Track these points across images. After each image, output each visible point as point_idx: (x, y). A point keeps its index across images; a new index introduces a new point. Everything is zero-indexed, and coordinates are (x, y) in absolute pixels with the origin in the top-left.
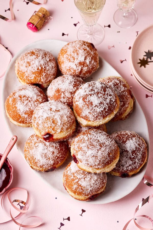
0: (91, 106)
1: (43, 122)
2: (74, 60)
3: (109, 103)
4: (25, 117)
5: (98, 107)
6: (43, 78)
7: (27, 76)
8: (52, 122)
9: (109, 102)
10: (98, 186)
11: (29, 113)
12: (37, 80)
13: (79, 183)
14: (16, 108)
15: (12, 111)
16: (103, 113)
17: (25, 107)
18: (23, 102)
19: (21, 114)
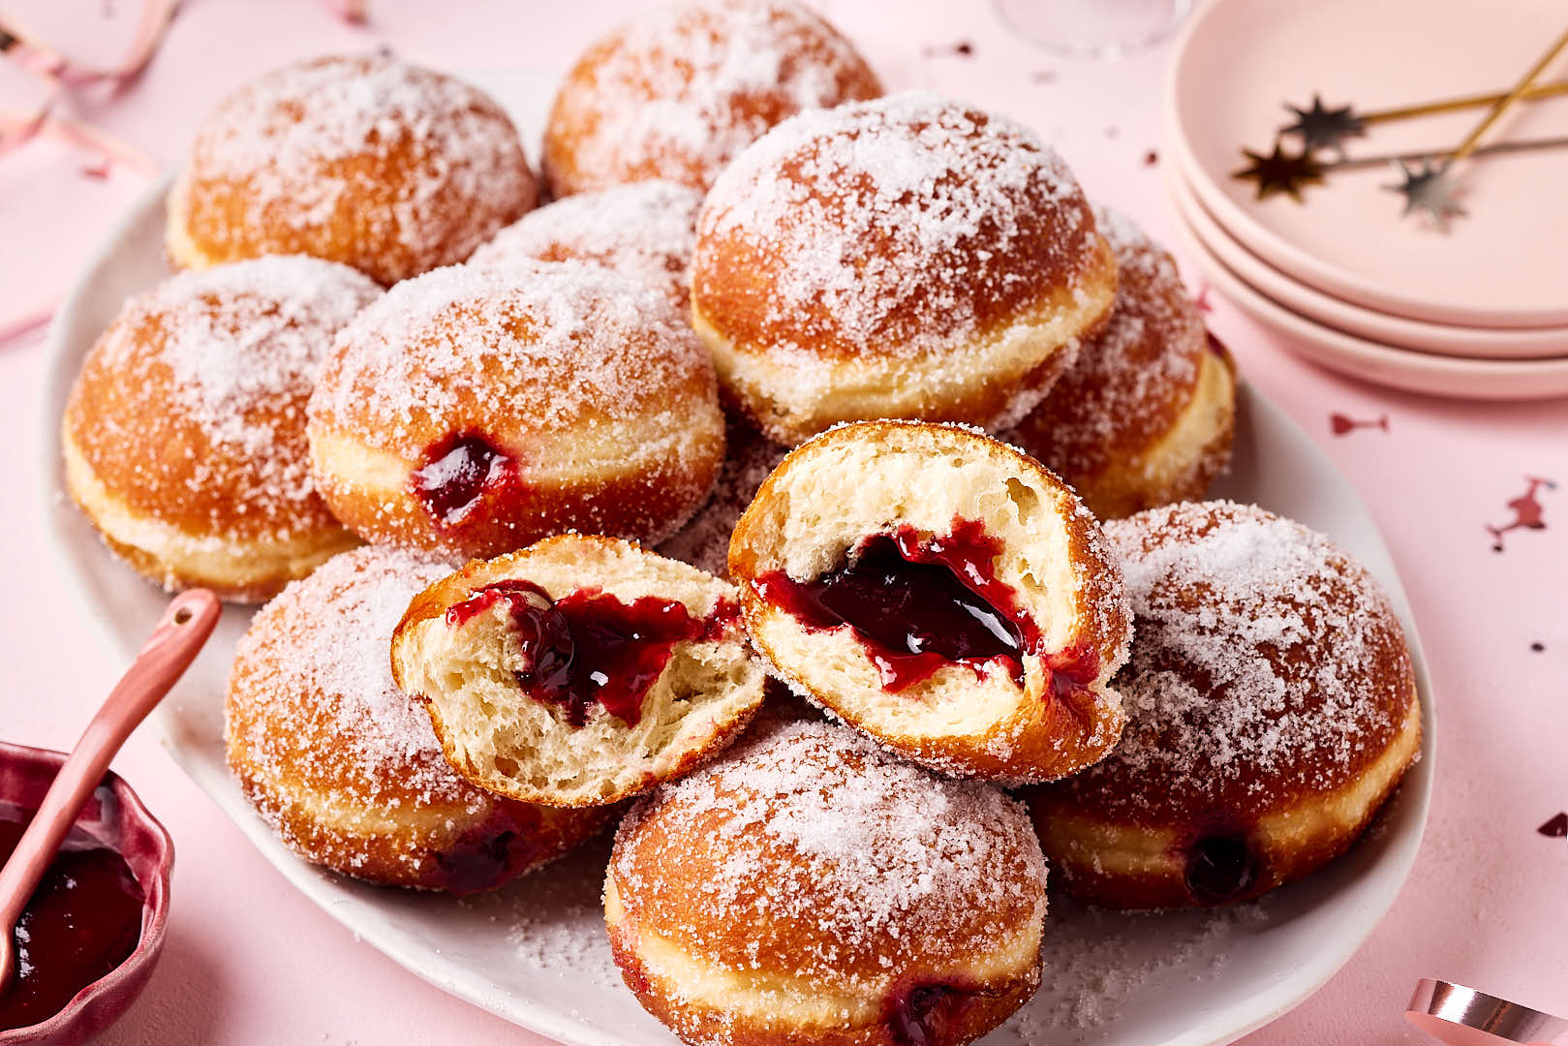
0: (861, 204)
1: (413, 346)
2: (688, 79)
3: (1027, 191)
4: (249, 451)
5: (924, 207)
6: (416, 214)
7: (271, 205)
8: (507, 327)
9: (1023, 184)
10: (969, 878)
11: (282, 414)
12: (360, 228)
13: (769, 830)
14: (164, 372)
15: (121, 414)
16: (978, 268)
17: (246, 360)
18: (234, 330)
19: (204, 417)
